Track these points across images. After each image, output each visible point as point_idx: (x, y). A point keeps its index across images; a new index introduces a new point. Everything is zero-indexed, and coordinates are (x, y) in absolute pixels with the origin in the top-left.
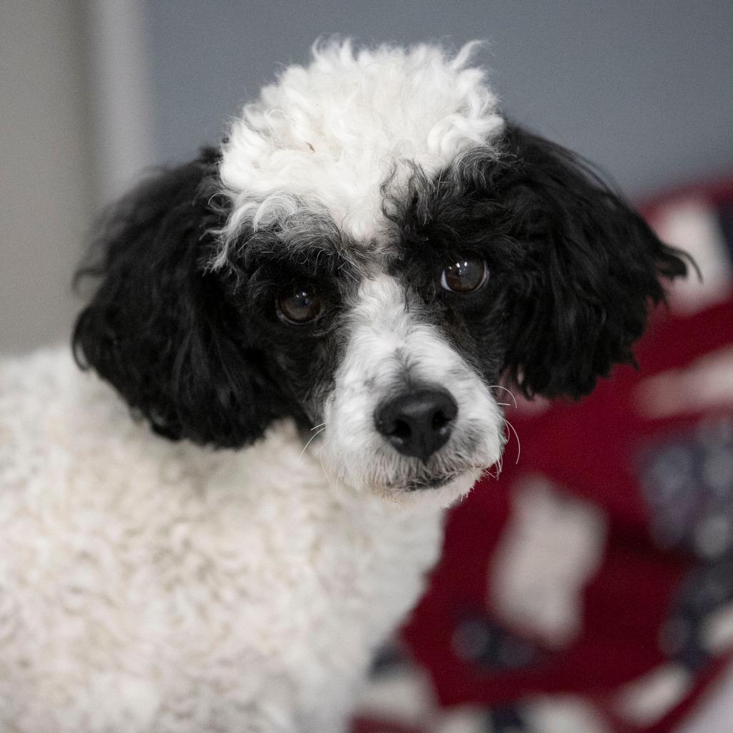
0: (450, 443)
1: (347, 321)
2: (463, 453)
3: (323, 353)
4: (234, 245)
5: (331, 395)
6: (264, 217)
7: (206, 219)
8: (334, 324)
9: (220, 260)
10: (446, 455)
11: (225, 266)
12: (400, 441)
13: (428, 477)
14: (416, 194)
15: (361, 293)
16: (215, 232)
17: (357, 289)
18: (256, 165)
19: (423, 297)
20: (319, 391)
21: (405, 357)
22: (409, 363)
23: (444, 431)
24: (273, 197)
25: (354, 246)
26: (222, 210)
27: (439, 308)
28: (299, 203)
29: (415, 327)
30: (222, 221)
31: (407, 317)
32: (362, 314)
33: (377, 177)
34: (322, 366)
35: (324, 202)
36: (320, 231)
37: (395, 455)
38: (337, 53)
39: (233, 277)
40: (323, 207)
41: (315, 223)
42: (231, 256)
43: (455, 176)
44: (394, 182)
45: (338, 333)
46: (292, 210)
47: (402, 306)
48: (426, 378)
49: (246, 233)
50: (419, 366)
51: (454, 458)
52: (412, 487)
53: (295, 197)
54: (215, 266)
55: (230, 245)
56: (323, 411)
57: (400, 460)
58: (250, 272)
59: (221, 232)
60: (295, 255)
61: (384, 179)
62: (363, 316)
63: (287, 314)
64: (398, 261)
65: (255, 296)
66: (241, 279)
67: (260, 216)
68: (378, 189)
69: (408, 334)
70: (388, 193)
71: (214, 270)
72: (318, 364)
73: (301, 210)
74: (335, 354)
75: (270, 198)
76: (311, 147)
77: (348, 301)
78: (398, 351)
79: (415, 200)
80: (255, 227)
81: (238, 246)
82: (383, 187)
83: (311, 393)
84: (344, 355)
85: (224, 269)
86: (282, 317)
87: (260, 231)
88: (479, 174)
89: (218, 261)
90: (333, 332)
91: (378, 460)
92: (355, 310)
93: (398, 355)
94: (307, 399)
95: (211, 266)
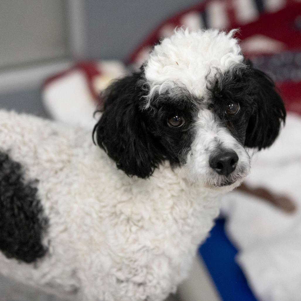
0: (236, 170)
1: (194, 126)
2: (240, 173)
3: (186, 137)
4: (152, 100)
5: (190, 152)
6: (162, 90)
7: (141, 93)
8: (190, 127)
9: (148, 106)
10: (234, 174)
11: (149, 107)
12: (219, 170)
13: (228, 182)
14: (217, 80)
15: (199, 116)
16: (145, 97)
17: (197, 114)
18: (158, 72)
19: (220, 117)
20: (184, 151)
21: (218, 140)
22: (220, 143)
23: (233, 166)
24: (165, 82)
25: (196, 99)
26: (146, 90)
27: (225, 121)
28: (175, 84)
29: (219, 129)
30: (147, 93)
31: (215, 125)
32: (200, 124)
33: (204, 73)
34: (185, 142)
35: (184, 83)
36: (183, 93)
37: (217, 175)
38: (184, 33)
39: (153, 110)
40: (184, 85)
41: (181, 90)
42: (151, 104)
43: (231, 74)
44: (210, 76)
45: (191, 130)
46: (173, 86)
47: (213, 121)
48: (227, 148)
49: (156, 95)
50: (223, 143)
51: (237, 176)
52: (222, 185)
53: (173, 82)
54: (146, 108)
55: (151, 100)
56: (187, 158)
57: (219, 176)
58: (158, 109)
59: (147, 96)
60: (176, 102)
61: (206, 74)
62: (200, 125)
63: (171, 124)
64: (211, 104)
65: (161, 117)
66: (155, 111)
67: (161, 89)
68: (204, 78)
69: (217, 132)
70: (208, 80)
71: (146, 109)
72: (183, 141)
73: (176, 86)
74: (190, 138)
75: (164, 83)
76: (177, 63)
77: (195, 119)
78: (215, 138)
79: (217, 82)
80: (160, 93)
81: (154, 100)
82: (206, 77)
83: (181, 151)
84: (194, 138)
85: (149, 108)
86: (169, 125)
87: (162, 94)
88: (239, 73)
89: (147, 106)
90: (189, 130)
91: (211, 177)
92: (197, 122)
93: (216, 139)
94: (180, 154)
95: (145, 108)
